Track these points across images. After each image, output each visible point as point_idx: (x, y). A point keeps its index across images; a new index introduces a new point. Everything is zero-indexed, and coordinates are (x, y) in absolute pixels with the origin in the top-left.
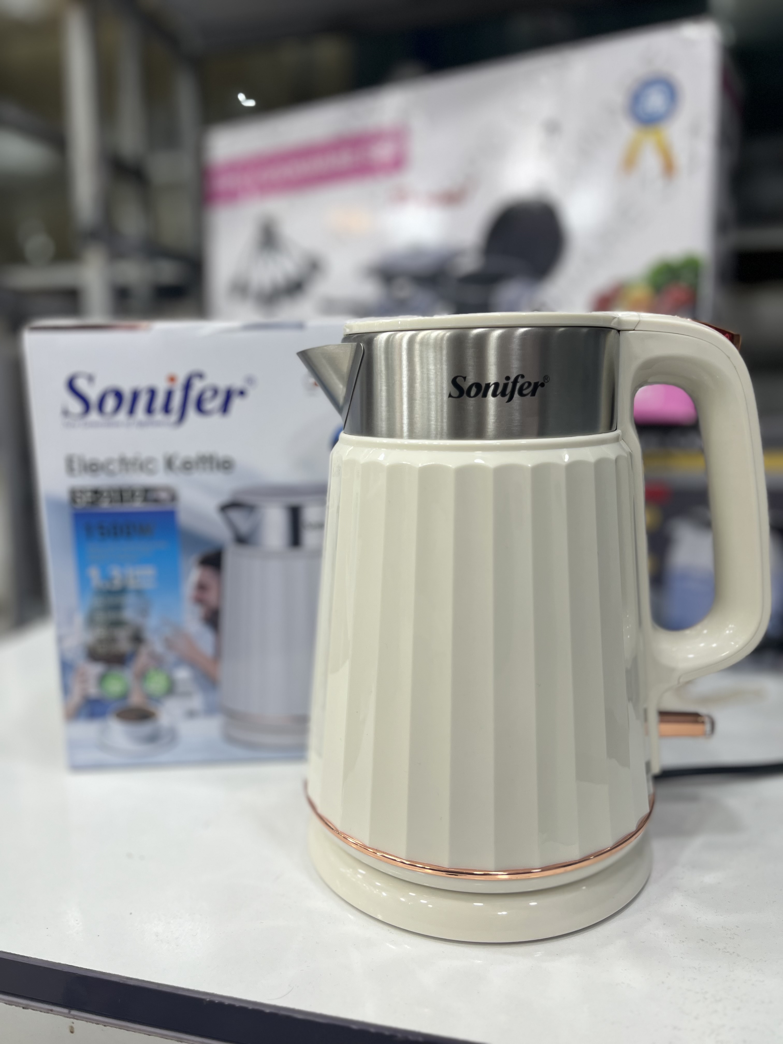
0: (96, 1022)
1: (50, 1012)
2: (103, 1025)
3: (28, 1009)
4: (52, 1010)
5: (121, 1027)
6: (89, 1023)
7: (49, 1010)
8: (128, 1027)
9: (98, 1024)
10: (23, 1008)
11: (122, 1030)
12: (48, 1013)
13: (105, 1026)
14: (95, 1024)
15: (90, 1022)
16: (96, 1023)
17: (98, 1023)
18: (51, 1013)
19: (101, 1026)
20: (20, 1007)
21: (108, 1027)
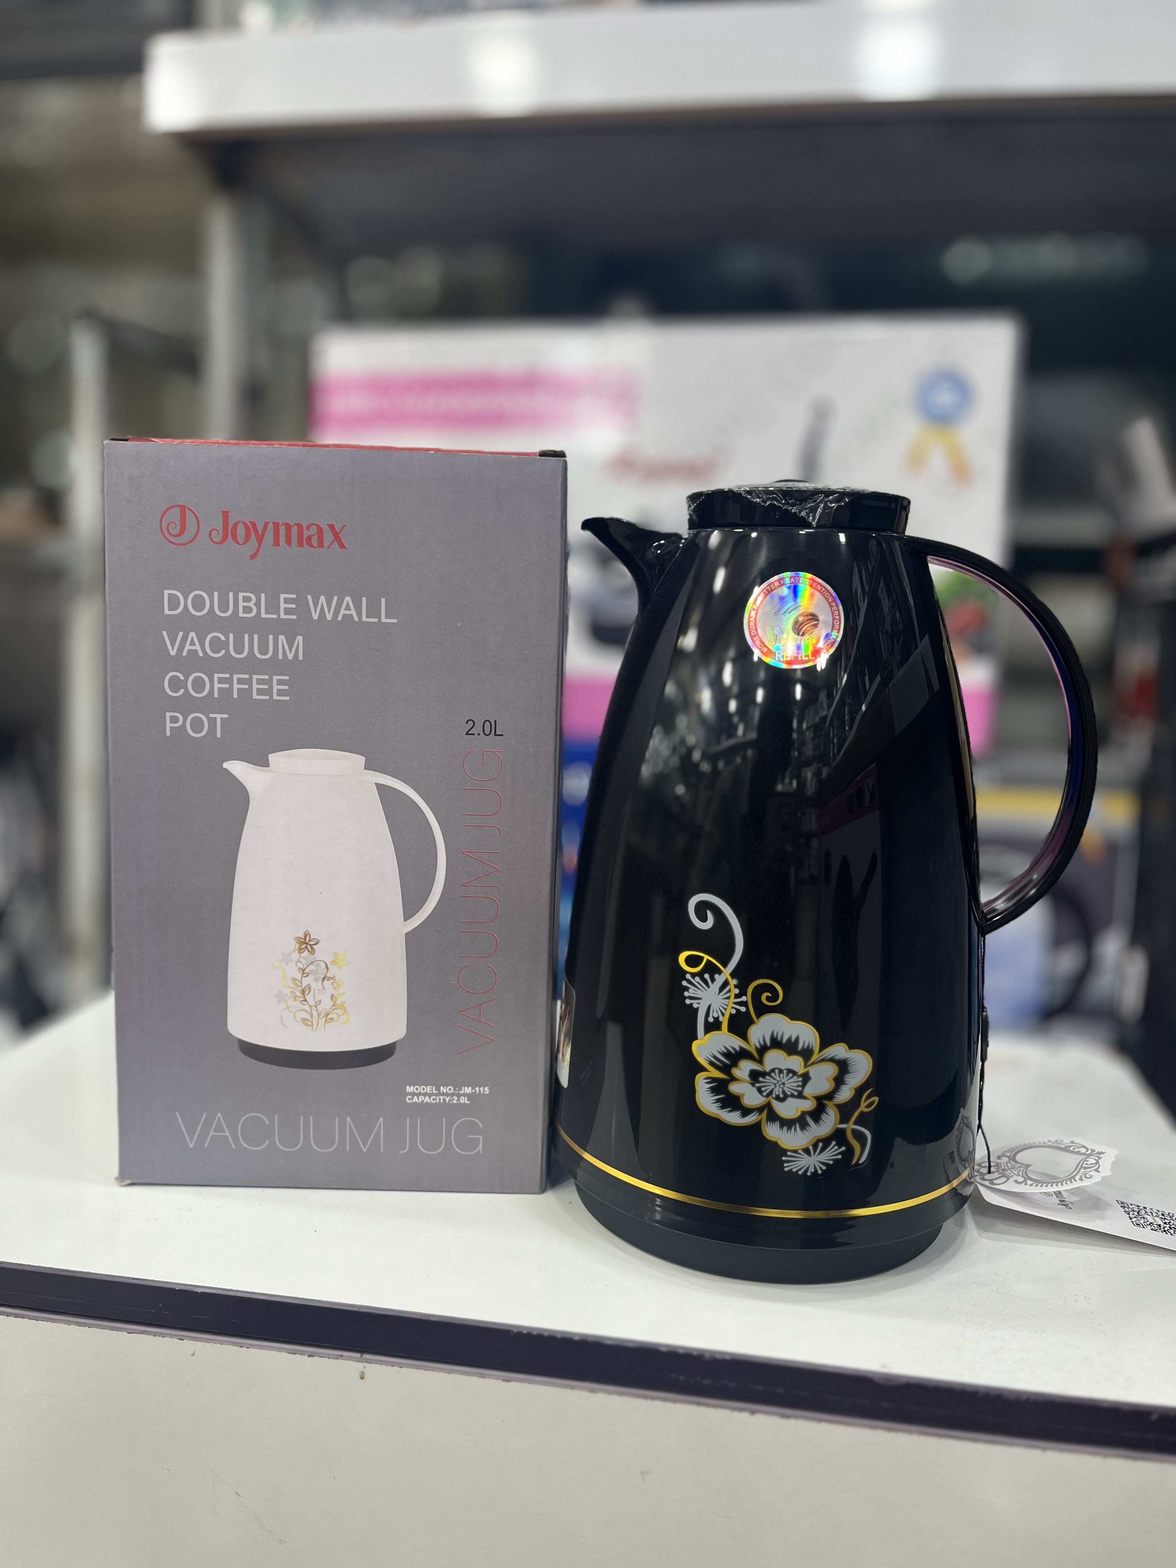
0: (391, 1364)
1: (339, 1357)
2: (398, 1366)
3: (314, 1356)
4: (341, 1356)
5: (418, 1367)
7: (338, 1355)
8: (427, 1367)
9: (393, 1366)
10: (309, 1356)
11: (420, 1371)
12: (337, 1359)
13: (401, 1367)
14: (389, 1366)
15: (384, 1365)
16: (391, 1366)
18: (340, 1359)
19: (396, 1368)
20: (305, 1355)
21: (404, 1369)
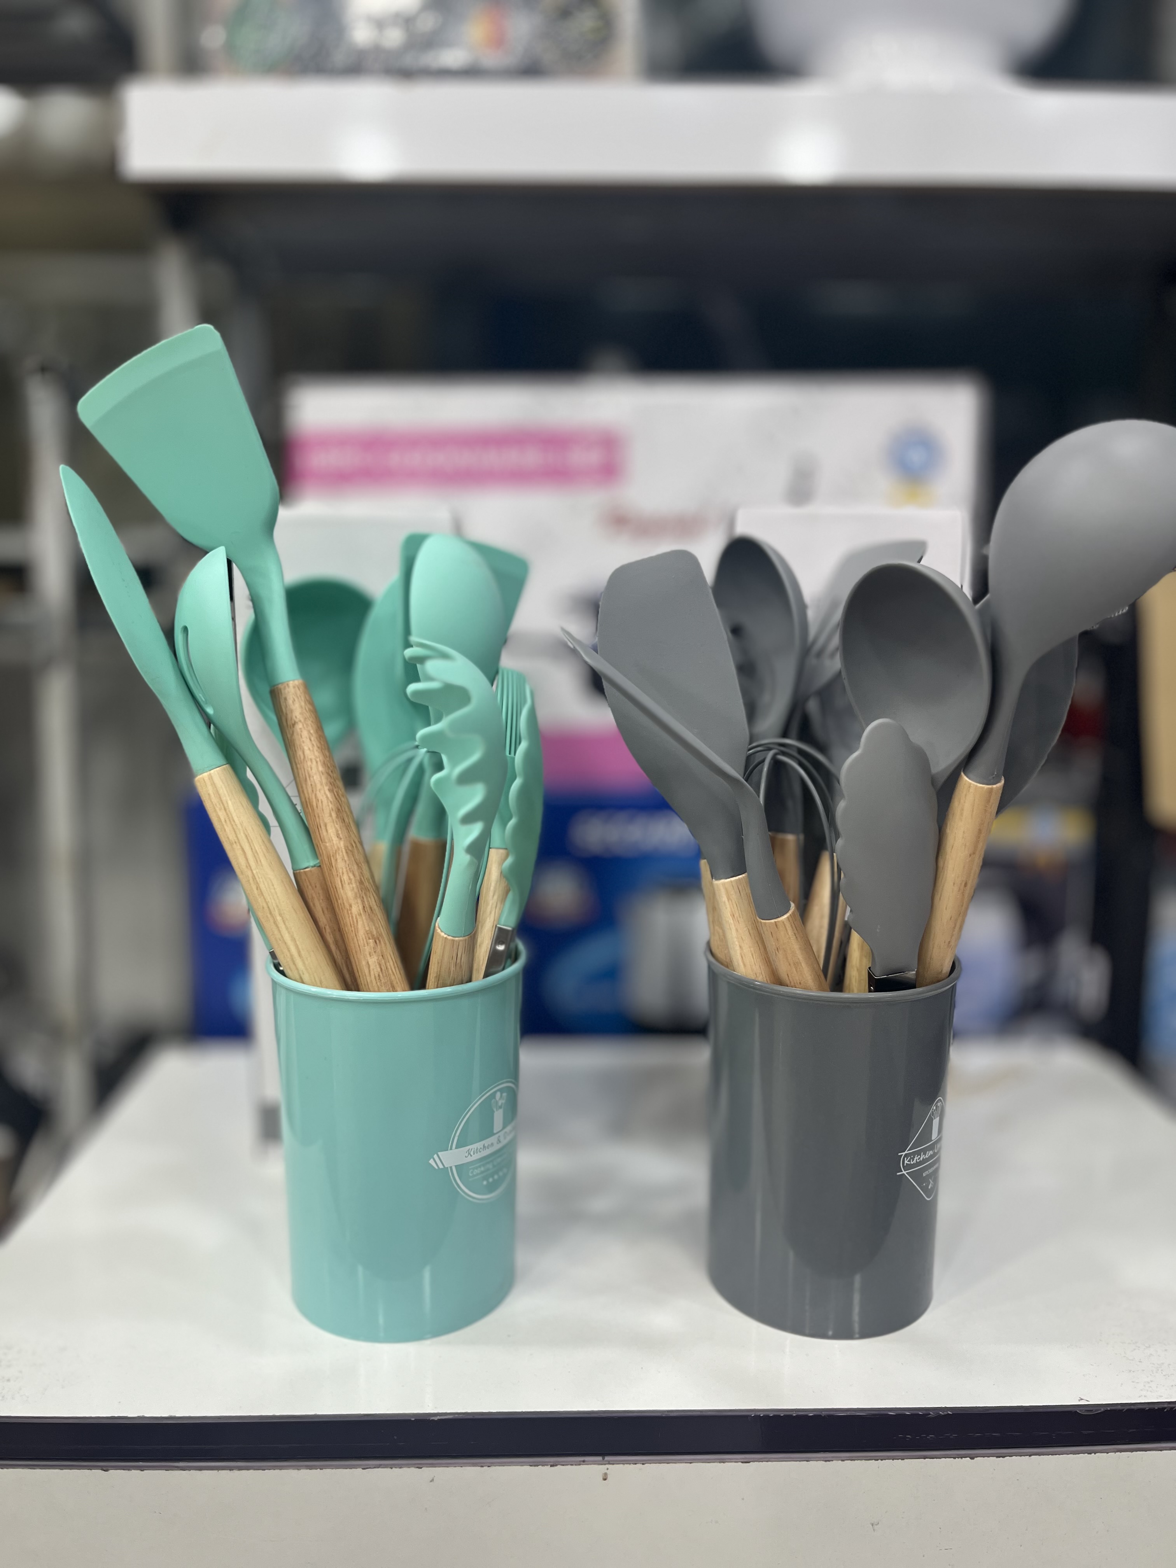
0: (633, 1462)
2: (641, 1464)
3: (556, 1465)
4: (584, 1461)
5: (660, 1462)
6: (626, 1465)
7: (580, 1461)
8: (668, 1460)
9: (636, 1464)
10: (551, 1466)
11: (662, 1464)
12: (580, 1465)
14: (632, 1465)
17: (636, 1462)
18: (583, 1464)
19: (639, 1466)
20: (547, 1465)
